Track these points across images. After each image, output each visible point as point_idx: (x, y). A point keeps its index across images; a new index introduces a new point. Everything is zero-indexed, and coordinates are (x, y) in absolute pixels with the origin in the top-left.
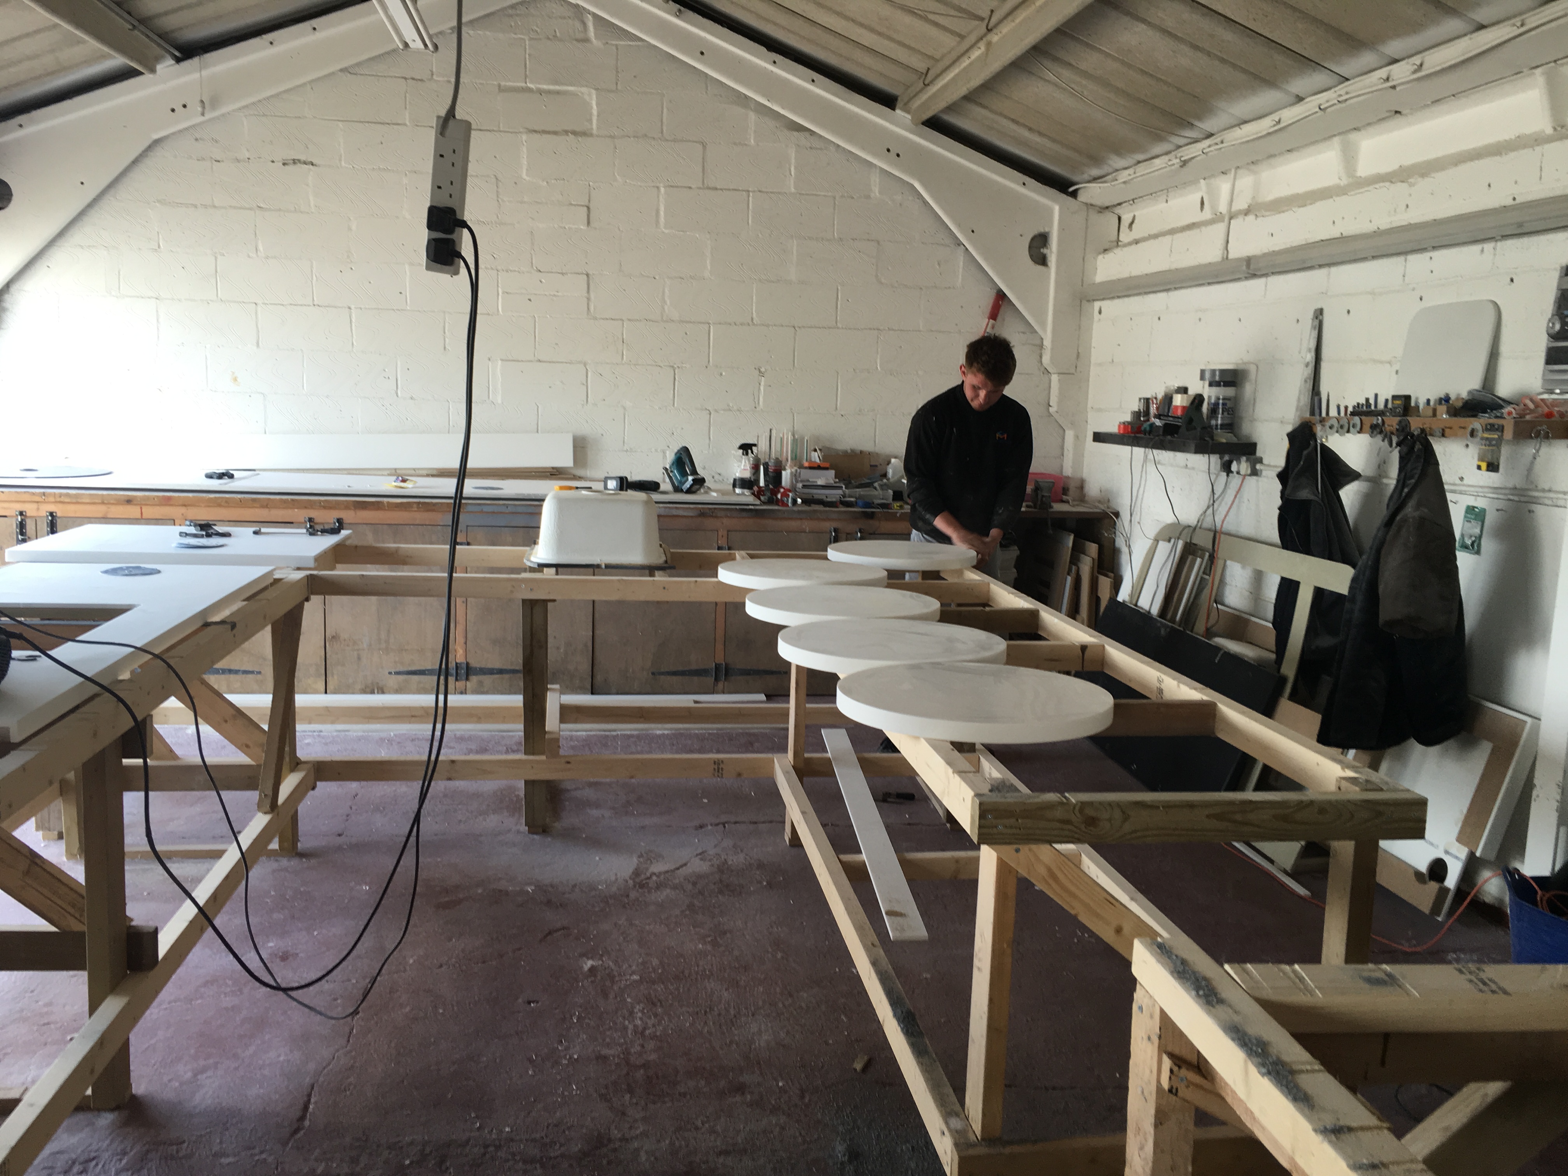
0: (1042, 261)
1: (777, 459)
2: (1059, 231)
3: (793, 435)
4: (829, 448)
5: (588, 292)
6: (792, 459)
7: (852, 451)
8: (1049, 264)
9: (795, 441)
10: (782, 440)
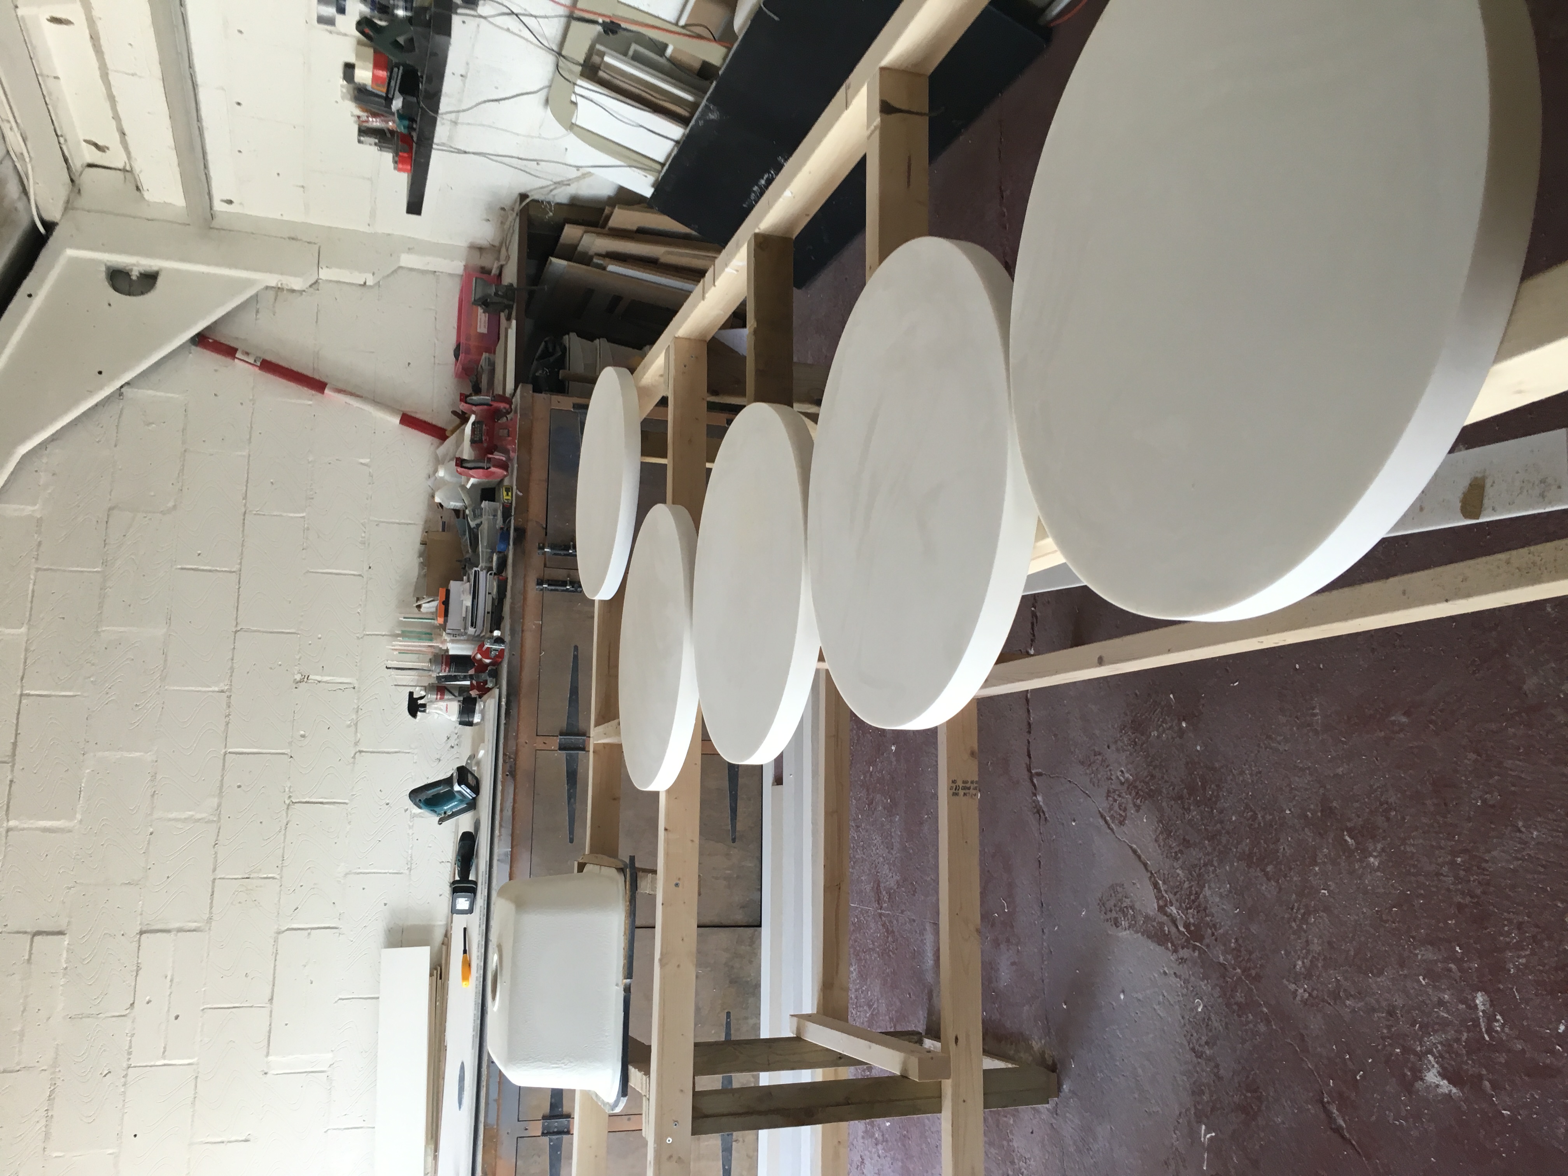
0: (149, 279)
1: (430, 661)
2: (105, 251)
3: (398, 636)
4: (417, 588)
5: (168, 931)
6: (431, 640)
7: (421, 555)
8: (155, 269)
9: (404, 635)
10: (401, 652)
